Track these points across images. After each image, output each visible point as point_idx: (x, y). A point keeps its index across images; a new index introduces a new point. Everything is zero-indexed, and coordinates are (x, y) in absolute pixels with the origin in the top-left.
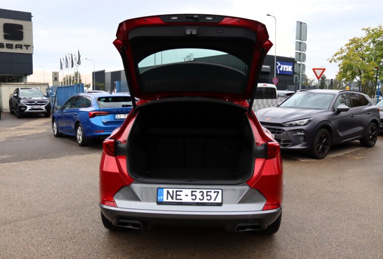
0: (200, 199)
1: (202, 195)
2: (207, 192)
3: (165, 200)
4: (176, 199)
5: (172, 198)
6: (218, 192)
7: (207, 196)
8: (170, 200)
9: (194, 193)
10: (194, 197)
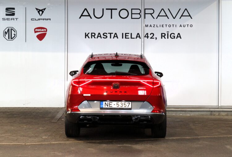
0: (121, 106)
1: (122, 104)
2: (124, 103)
3: (104, 107)
4: (109, 106)
5: (107, 106)
6: (130, 103)
7: (124, 105)
8: (106, 107)
9: (118, 104)
10: (118, 105)
